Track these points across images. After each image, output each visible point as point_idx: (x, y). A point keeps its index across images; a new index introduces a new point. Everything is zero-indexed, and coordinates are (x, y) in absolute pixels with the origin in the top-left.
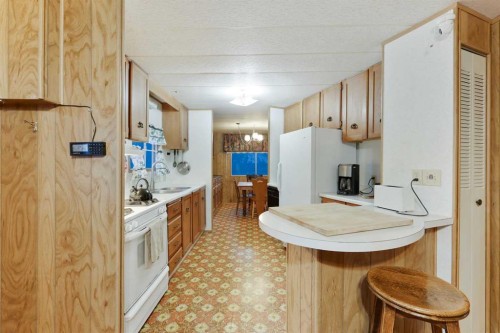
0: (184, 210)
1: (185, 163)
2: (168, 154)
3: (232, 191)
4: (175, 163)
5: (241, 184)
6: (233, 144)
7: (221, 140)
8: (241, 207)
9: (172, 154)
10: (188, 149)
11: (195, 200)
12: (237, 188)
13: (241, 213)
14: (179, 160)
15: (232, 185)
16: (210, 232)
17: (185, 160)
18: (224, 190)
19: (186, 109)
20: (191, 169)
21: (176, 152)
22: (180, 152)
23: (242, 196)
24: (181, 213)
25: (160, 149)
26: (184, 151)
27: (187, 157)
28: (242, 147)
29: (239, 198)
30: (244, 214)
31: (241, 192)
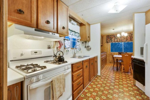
0: (84, 67)
1: (89, 46)
2: (83, 43)
3: (111, 59)
4: (85, 46)
5: (115, 56)
6: (111, 39)
7: (106, 38)
8: (115, 66)
9: (84, 43)
10: (90, 41)
11: (91, 62)
12: (113, 58)
13: (115, 69)
14: (87, 45)
15: (111, 56)
16: (100, 76)
17: (89, 45)
18: (107, 58)
19: (89, 25)
20: (92, 49)
21: (86, 42)
22: (87, 42)
23: (116, 61)
24: (83, 68)
25: (79, 41)
26: (89, 41)
27: (90, 44)
28: (116, 40)
29: (114, 62)
30: (117, 70)
31: (115, 59)
